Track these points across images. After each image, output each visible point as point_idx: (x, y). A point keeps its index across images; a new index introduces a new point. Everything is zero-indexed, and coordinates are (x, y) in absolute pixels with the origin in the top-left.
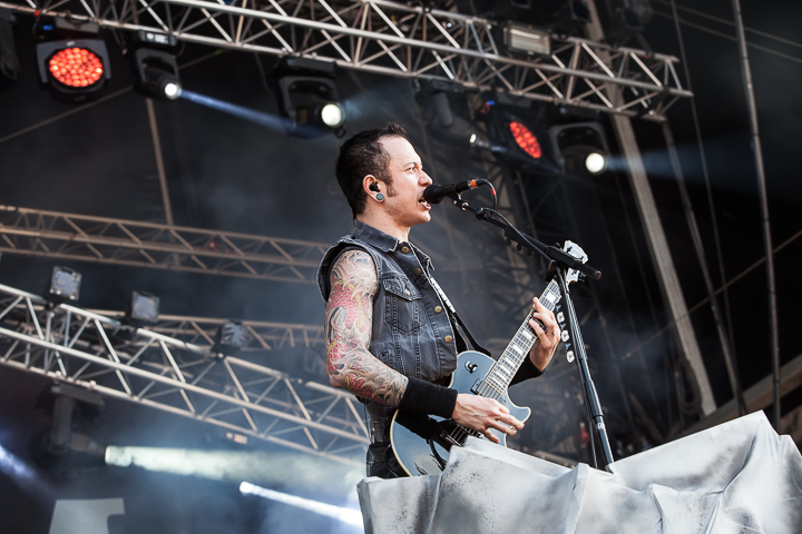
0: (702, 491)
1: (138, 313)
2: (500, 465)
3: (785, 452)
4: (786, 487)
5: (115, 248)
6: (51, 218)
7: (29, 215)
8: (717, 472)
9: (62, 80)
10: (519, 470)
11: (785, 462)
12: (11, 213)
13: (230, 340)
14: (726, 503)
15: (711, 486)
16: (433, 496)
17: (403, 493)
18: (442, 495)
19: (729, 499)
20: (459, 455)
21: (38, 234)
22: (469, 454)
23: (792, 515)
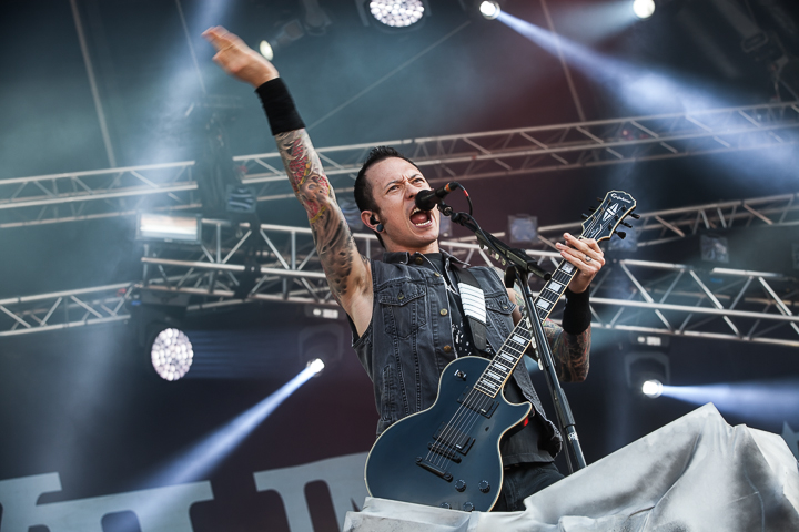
0: (628, 511)
1: (517, 237)
3: (736, 445)
4: (735, 486)
5: (524, 157)
6: (450, 142)
7: (427, 144)
8: (651, 484)
9: (384, 21)
11: (735, 456)
12: (408, 145)
13: (617, 245)
14: (656, 520)
15: (642, 503)
19: (660, 514)
21: (438, 162)
23: (740, 518)
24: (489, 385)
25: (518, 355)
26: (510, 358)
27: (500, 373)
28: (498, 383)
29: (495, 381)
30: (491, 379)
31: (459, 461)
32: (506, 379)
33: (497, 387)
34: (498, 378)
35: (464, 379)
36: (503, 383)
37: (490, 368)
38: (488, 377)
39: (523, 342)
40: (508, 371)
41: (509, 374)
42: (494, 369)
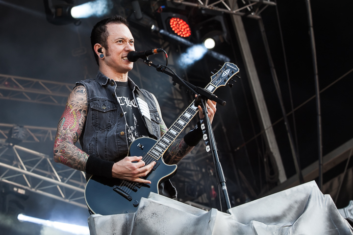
0: (281, 225)
2: (168, 209)
3: (326, 203)
10: (179, 211)
13: (16, 135)
15: (285, 222)
16: (130, 225)
17: (113, 223)
18: (135, 225)
20: (145, 203)
22: (151, 202)
24: (156, 153)
25: (172, 140)
26: (168, 141)
27: (162, 148)
28: (161, 153)
29: (159, 152)
30: (157, 150)
31: (136, 191)
32: (165, 151)
33: (159, 155)
34: (161, 150)
35: (142, 149)
36: (163, 153)
37: (157, 145)
38: (155, 149)
39: (175, 133)
40: (166, 147)
41: (167, 149)
42: (159, 145)
